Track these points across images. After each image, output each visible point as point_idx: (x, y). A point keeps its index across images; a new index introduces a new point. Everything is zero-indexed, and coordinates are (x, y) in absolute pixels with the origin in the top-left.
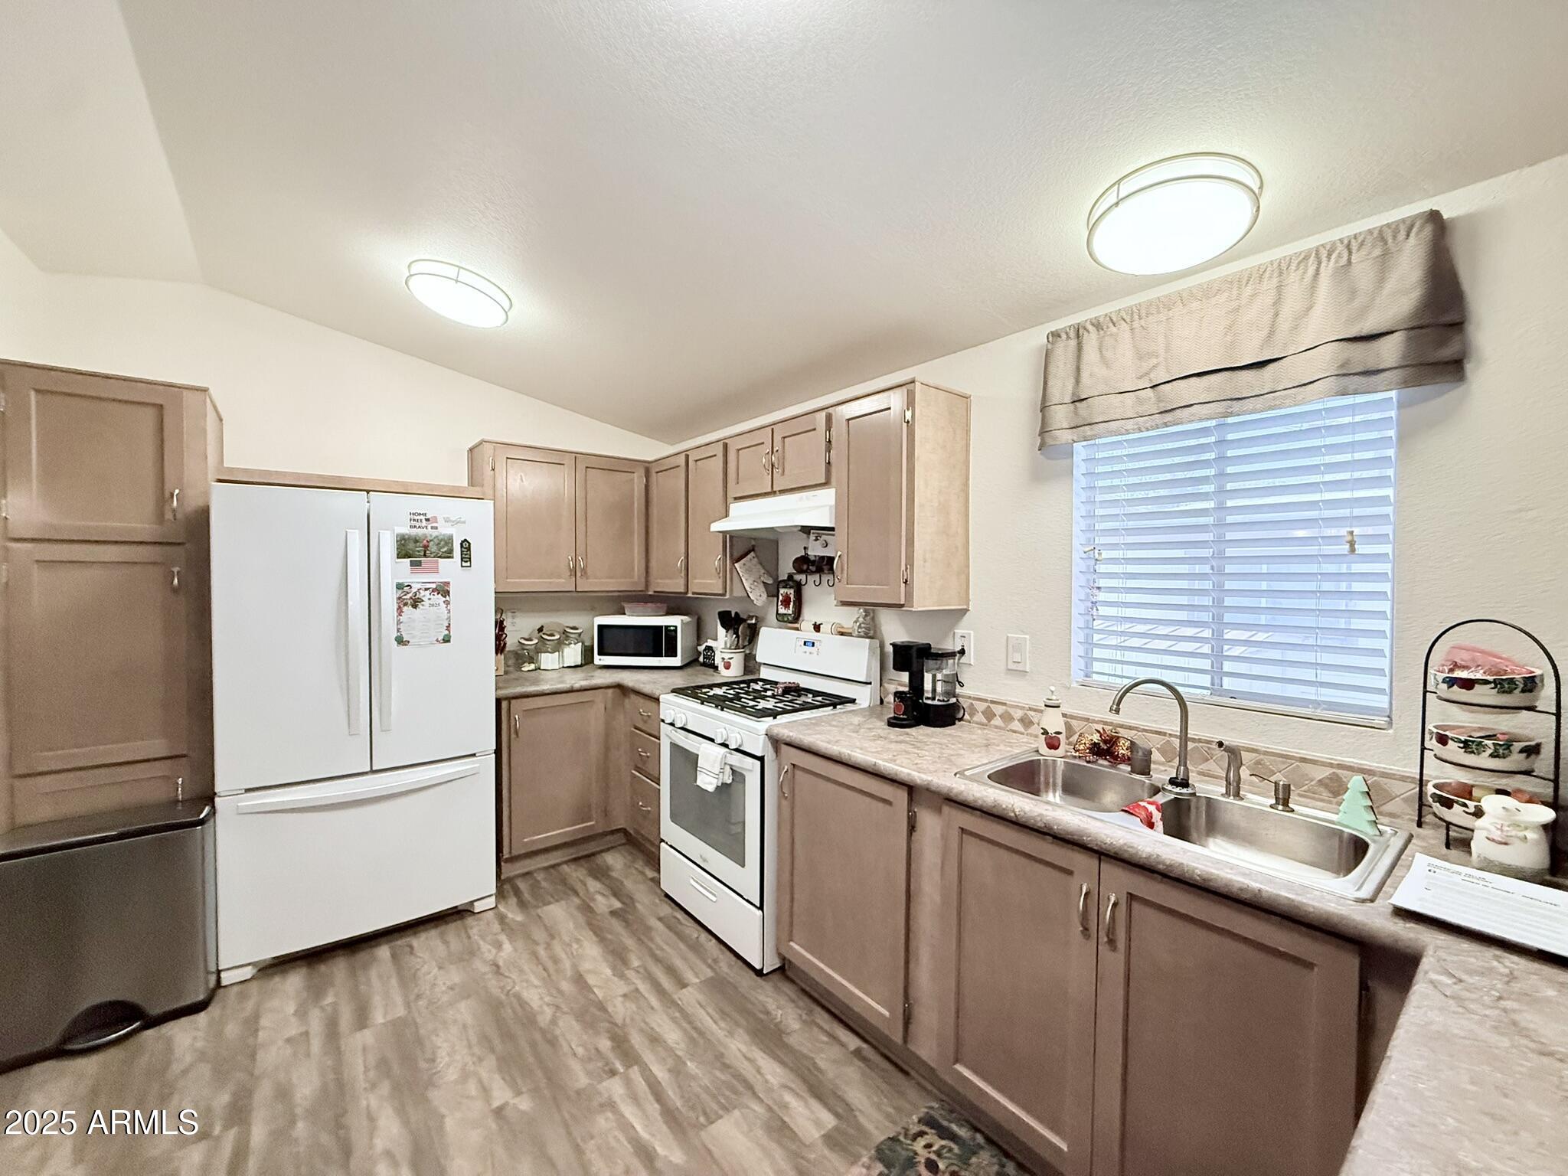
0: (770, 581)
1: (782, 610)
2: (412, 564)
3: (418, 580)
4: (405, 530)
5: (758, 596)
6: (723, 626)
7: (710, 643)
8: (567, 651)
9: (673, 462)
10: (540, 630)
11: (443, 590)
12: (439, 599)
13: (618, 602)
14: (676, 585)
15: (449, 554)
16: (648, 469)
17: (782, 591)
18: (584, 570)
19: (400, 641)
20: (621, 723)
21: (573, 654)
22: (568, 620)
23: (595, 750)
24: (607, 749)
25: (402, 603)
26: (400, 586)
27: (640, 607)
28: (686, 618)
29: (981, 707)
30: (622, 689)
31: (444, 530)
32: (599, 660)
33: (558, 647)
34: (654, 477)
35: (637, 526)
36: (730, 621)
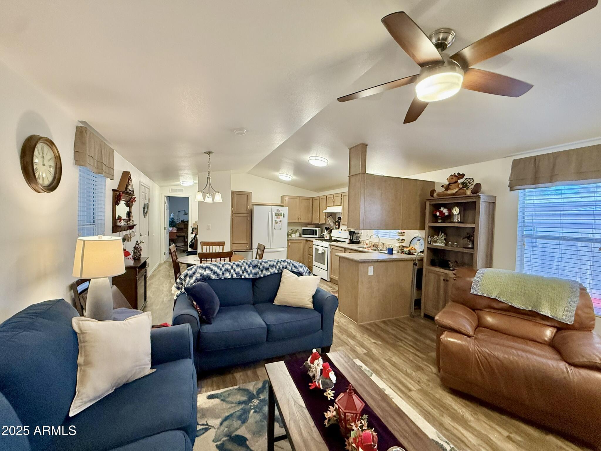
0: (334, 221)
1: (336, 227)
2: (277, 217)
3: (278, 220)
4: (276, 212)
5: (332, 224)
6: (326, 230)
7: (324, 233)
8: (297, 234)
9: (317, 198)
10: (292, 230)
11: (281, 221)
12: (280, 222)
13: (306, 225)
14: (317, 222)
15: (281, 216)
16: (313, 199)
17: (336, 223)
18: (300, 219)
19: (275, 229)
20: (307, 247)
21: (298, 234)
22: (297, 228)
23: (302, 251)
24: (304, 252)
25: (275, 223)
26: (275, 220)
27: (310, 226)
28: (319, 228)
29: (362, 241)
30: (306, 240)
31: (281, 212)
32: (302, 236)
33: (295, 233)
34: (314, 200)
35: (310, 210)
36: (327, 229)
